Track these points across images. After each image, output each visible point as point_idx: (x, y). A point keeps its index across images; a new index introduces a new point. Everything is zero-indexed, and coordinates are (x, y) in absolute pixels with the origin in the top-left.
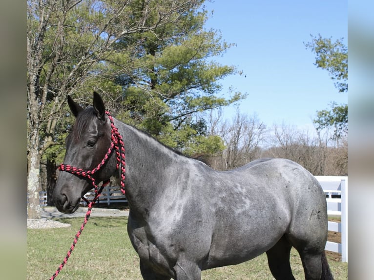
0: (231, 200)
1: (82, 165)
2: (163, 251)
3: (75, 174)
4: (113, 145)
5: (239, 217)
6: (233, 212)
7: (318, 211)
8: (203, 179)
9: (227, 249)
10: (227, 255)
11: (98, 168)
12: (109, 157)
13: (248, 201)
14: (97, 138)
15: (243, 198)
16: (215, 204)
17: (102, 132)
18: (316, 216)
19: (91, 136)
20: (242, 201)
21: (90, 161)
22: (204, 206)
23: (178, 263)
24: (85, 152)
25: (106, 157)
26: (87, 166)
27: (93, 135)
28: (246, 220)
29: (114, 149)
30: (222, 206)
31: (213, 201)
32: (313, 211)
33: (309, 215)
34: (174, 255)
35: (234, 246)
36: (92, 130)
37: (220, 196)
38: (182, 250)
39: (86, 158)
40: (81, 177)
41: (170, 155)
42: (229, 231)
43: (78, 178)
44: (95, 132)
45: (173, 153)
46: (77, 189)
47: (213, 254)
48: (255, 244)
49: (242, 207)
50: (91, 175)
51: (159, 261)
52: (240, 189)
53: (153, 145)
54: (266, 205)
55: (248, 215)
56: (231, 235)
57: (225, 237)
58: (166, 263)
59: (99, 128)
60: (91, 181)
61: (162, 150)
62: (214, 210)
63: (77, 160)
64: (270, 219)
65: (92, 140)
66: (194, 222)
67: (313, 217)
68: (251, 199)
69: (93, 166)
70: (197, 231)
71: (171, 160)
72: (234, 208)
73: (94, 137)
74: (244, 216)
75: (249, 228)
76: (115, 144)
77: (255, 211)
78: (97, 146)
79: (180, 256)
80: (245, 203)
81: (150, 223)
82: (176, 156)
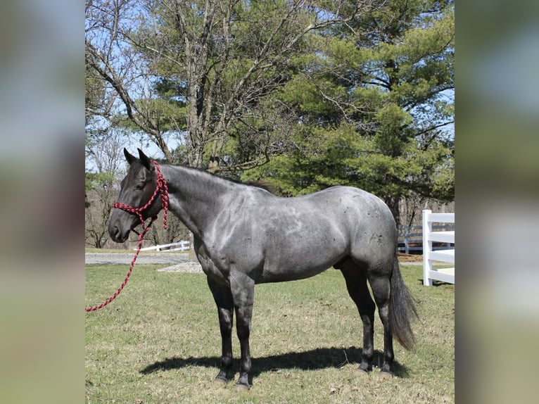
0: (282, 223)
1: (133, 203)
2: (217, 264)
3: (126, 210)
4: (158, 189)
5: (289, 237)
6: (284, 233)
7: (379, 235)
8: (256, 203)
9: (280, 265)
10: (282, 270)
11: (145, 207)
12: (155, 198)
13: (300, 224)
14: (145, 183)
15: (296, 221)
16: (266, 225)
17: (149, 178)
18: (377, 240)
19: (140, 182)
20: (294, 223)
21: (139, 201)
22: (254, 226)
23: (231, 273)
24: (134, 194)
25: (152, 198)
26: (137, 205)
27: (141, 180)
28: (297, 240)
29: (159, 193)
30: (273, 227)
31: (264, 222)
32: (373, 235)
33: (368, 239)
34: (226, 267)
35: (287, 261)
36: (142, 177)
37: (272, 218)
38: (232, 262)
39: (135, 199)
40: (131, 213)
41: (224, 184)
42: (280, 249)
43: (128, 214)
44: (143, 178)
45: (228, 182)
46: (127, 223)
47: (268, 269)
48: (308, 261)
49: (294, 228)
50: (139, 212)
51: (215, 272)
52: (294, 213)
53: (205, 178)
54: (319, 227)
55: (299, 235)
56: (282, 252)
57: (277, 254)
58: (220, 274)
59: (147, 175)
60: (139, 217)
61: (215, 182)
62: (264, 230)
63: (128, 200)
64: (322, 240)
65: (140, 184)
66: (243, 239)
67: (373, 240)
68: (303, 222)
69: (141, 205)
70: (244, 247)
71: (226, 188)
72: (285, 230)
73: (143, 182)
74: (294, 237)
75: (300, 247)
76: (160, 188)
77: (307, 232)
78: (145, 189)
79: (232, 267)
80: (297, 225)
81: (205, 242)
82: (231, 184)
